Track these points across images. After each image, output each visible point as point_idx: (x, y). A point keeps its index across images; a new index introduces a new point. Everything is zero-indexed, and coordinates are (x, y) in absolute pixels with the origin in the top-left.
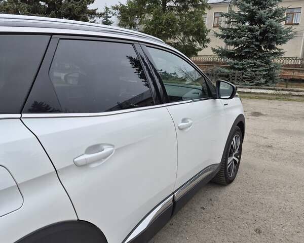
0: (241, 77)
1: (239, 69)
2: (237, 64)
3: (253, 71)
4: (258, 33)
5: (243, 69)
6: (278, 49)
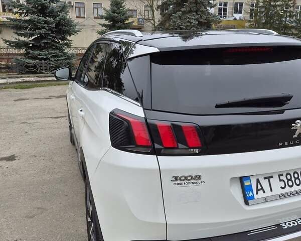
0: (48, 66)
1: (45, 59)
2: (39, 55)
3: (55, 60)
4: (54, 25)
5: (47, 59)
6: (69, 40)
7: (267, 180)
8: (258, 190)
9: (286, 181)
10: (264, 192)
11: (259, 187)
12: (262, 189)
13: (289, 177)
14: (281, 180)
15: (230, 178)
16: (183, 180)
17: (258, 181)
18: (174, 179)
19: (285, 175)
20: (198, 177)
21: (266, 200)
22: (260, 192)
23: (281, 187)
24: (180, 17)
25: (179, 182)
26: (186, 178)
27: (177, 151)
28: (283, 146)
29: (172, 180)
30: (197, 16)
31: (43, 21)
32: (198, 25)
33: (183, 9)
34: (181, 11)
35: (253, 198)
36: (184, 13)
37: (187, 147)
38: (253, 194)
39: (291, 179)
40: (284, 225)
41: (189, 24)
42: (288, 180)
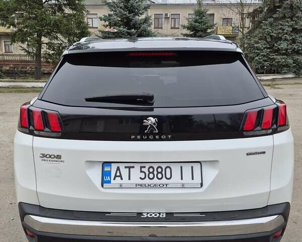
7: (128, 169)
8: (116, 176)
9: (147, 173)
10: (122, 179)
11: (118, 174)
12: (120, 176)
13: (151, 170)
14: (141, 172)
15: (85, 160)
16: (49, 158)
17: (118, 169)
18: (41, 156)
19: (147, 168)
20: (59, 157)
21: (121, 187)
22: (118, 179)
23: (141, 178)
24: (271, 24)
25: (45, 158)
26: (50, 157)
27: (42, 133)
28: (136, 140)
29: (40, 157)
30: (292, 22)
31: (127, 32)
32: (291, 32)
33: (275, 16)
34: (273, 17)
35: (109, 182)
36: (276, 19)
37: (50, 131)
38: (110, 179)
39: (153, 173)
40: (145, 214)
41: (281, 31)
42: (150, 173)
